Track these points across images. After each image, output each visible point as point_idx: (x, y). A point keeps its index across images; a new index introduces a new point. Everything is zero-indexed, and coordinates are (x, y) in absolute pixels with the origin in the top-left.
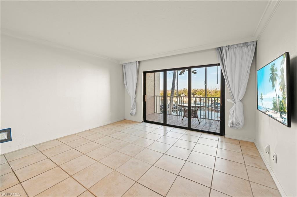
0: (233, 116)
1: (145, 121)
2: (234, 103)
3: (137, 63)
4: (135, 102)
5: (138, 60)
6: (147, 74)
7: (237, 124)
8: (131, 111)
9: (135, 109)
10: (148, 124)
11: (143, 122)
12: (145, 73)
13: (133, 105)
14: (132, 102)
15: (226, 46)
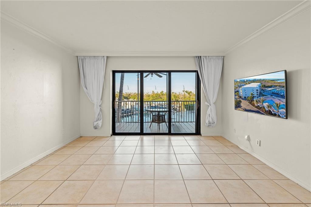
0: (209, 116)
1: (114, 133)
2: (209, 105)
3: (106, 58)
4: (101, 110)
5: (106, 55)
6: (116, 74)
7: (213, 123)
8: (97, 123)
9: (102, 120)
10: (117, 138)
11: (111, 135)
12: (114, 72)
13: (99, 115)
14: (97, 110)
15: (204, 56)
